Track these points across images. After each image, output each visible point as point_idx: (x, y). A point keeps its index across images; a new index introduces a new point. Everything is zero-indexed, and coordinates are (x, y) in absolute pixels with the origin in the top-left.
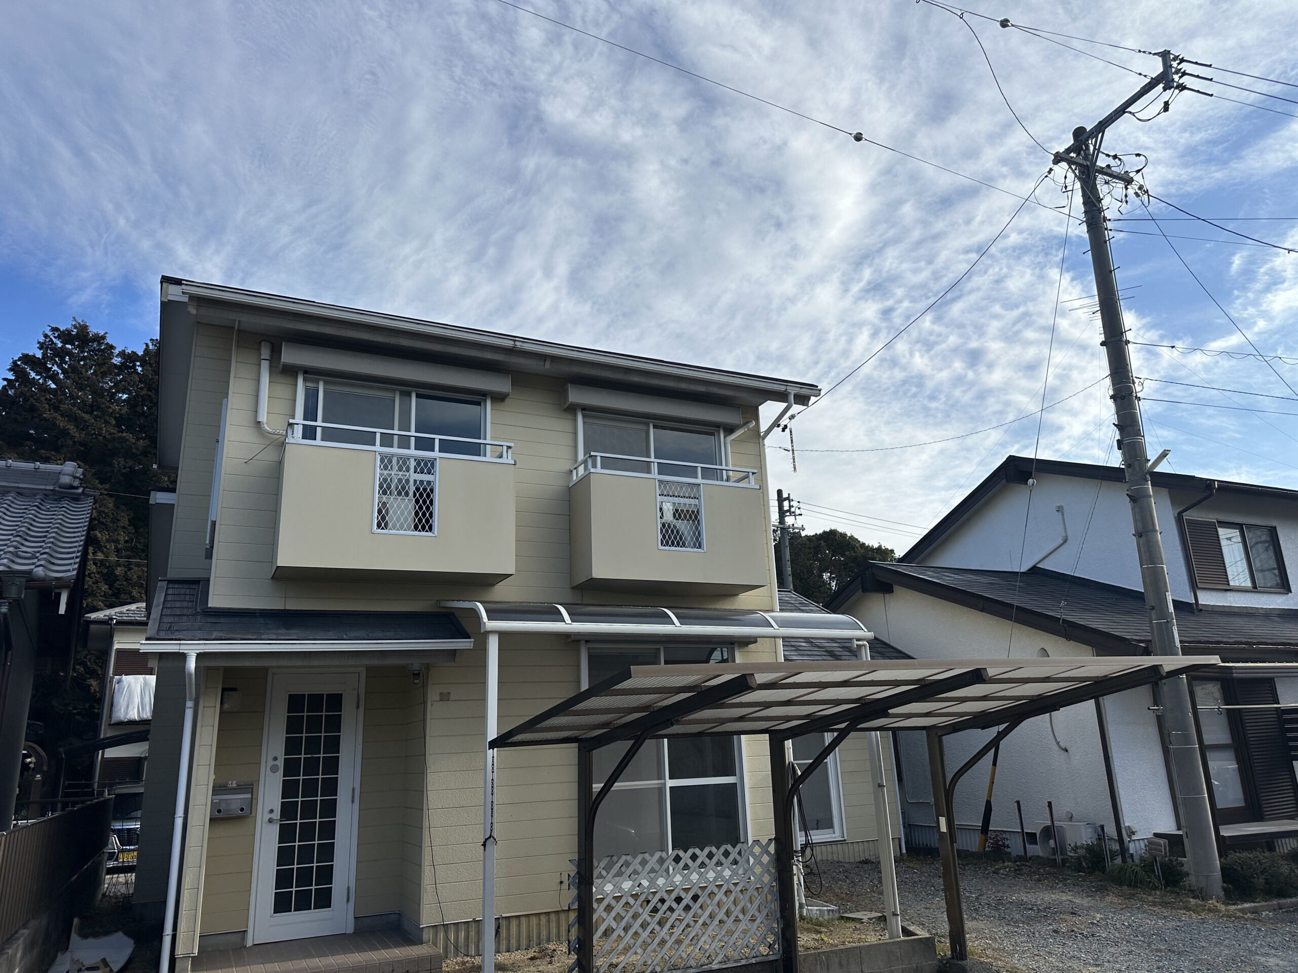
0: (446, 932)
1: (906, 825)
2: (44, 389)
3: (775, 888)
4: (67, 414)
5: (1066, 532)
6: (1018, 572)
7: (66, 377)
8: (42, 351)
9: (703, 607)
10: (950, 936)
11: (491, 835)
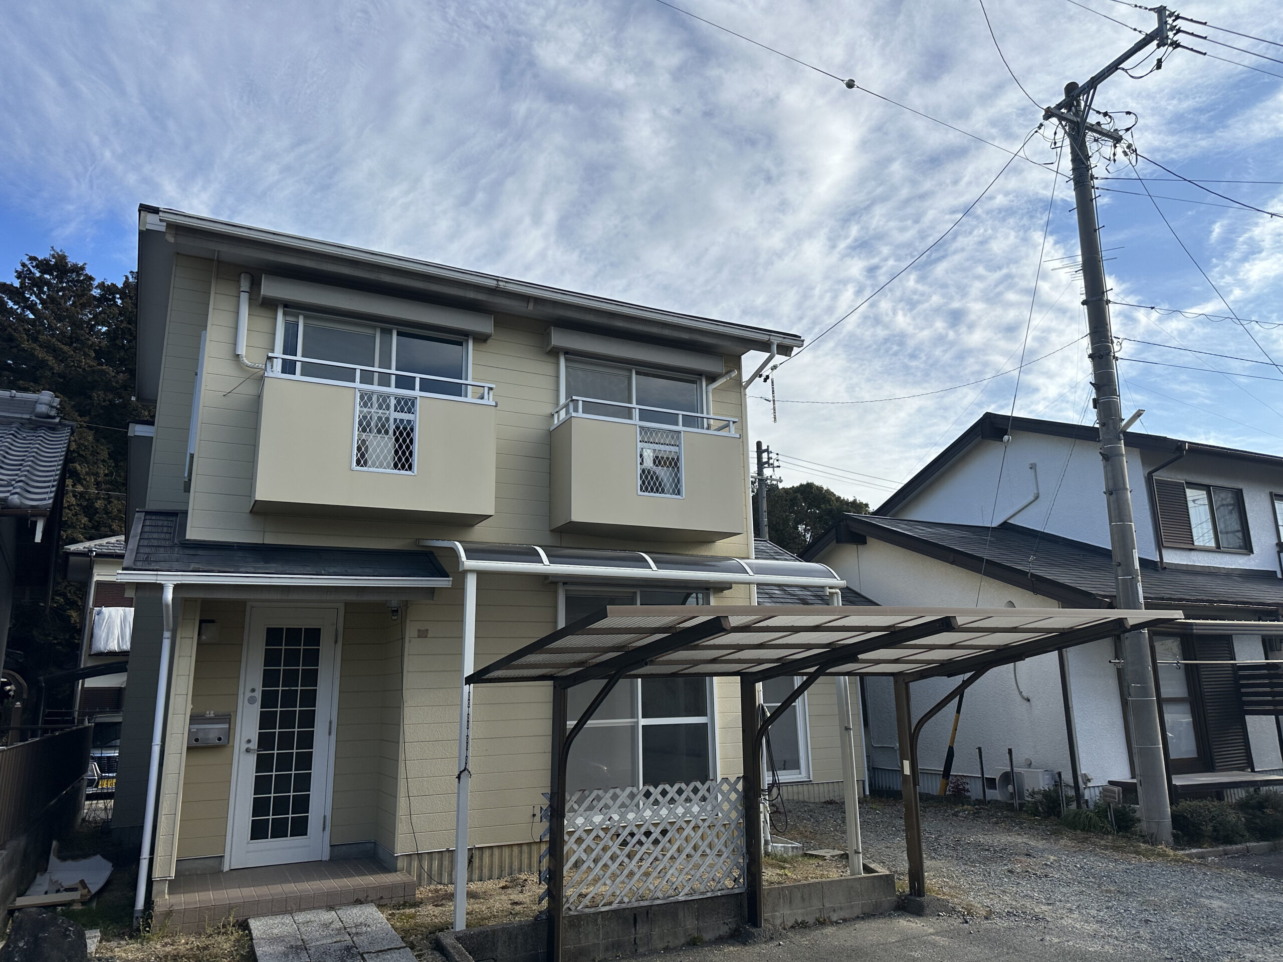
0: (420, 861)
1: (871, 768)
2: (22, 319)
3: (742, 824)
4: (45, 344)
5: (1038, 489)
6: (989, 528)
7: (45, 308)
8: (20, 280)
9: (680, 552)
10: (909, 873)
11: (465, 768)
